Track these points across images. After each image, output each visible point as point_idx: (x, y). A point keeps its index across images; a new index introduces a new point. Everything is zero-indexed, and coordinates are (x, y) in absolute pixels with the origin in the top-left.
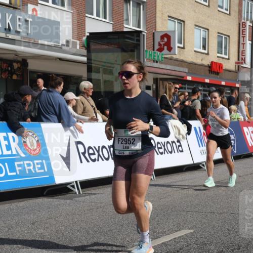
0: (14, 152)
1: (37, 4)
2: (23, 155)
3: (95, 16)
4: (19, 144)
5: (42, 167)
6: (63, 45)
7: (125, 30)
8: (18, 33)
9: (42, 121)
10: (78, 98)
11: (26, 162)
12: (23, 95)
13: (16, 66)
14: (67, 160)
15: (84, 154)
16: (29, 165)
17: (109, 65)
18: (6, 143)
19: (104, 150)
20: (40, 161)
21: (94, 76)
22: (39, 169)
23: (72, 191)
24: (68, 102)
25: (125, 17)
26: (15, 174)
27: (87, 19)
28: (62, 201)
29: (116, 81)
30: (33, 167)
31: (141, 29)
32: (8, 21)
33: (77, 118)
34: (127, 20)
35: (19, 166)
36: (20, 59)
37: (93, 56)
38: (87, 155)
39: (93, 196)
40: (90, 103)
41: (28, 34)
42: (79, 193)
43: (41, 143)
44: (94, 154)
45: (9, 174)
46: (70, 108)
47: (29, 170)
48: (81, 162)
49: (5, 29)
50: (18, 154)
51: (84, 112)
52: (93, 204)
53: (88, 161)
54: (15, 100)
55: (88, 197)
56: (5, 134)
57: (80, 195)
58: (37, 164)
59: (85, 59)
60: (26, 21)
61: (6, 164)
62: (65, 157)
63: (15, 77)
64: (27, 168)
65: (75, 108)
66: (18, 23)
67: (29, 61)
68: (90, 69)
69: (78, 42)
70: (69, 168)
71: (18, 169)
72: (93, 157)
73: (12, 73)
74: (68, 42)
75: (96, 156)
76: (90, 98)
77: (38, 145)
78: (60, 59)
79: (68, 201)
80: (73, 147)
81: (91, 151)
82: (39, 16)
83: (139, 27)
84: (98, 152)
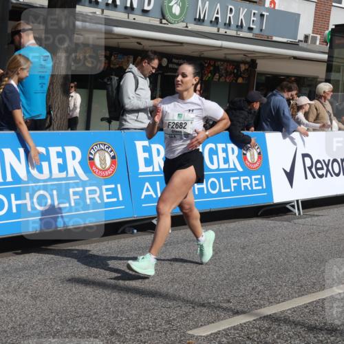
0: (232, 166)
2: (240, 169)
3: (343, 5)
4: (237, 157)
5: (260, 184)
6: (300, 41)
8: (250, 29)
10: (312, 103)
11: (242, 178)
13: (243, 67)
14: (290, 176)
15: (310, 168)
16: (245, 181)
18: (224, 155)
19: (335, 164)
20: (259, 177)
21: (334, 76)
22: (256, 185)
23: (291, 211)
24: (300, 108)
26: (229, 190)
27: (333, 9)
28: (279, 223)
30: (251, 182)
32: (241, 17)
35: (235, 181)
36: (249, 60)
37: (336, 52)
38: (313, 169)
39: (316, 218)
40: (326, 109)
41: (261, 30)
42: (299, 214)
43: (263, 155)
44: (322, 169)
45: (223, 191)
47: (245, 187)
48: (306, 178)
49: (237, 26)
50: (235, 169)
51: (316, 120)
52: (315, 227)
53: (314, 177)
55: (309, 219)
56: (223, 145)
57: (300, 217)
58: (255, 179)
59: (325, 57)
60: (262, 15)
61: (221, 179)
62: (288, 171)
63: (240, 80)
64: (243, 184)
65: (306, 115)
66: (252, 18)
67: (258, 61)
68: (330, 69)
69: (319, 37)
70: (291, 184)
71: (233, 185)
72: (320, 172)
73: (237, 76)
74: (306, 37)
75: (324, 172)
76: (327, 103)
77: (259, 157)
78: (295, 58)
79: (285, 223)
81: (319, 166)
82: (277, 8)
84: (327, 166)
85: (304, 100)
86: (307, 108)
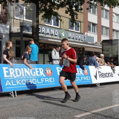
0: (81, 74)
1: (88, 32)
2: (83, 75)
3: (104, 35)
4: (82, 72)
5: (89, 79)
6: (94, 43)
7: (113, 39)
8: (82, 40)
9: (89, 65)
10: (100, 59)
11: (84, 77)
12: (83, 58)
13: (81, 49)
14: (96, 77)
15: (101, 75)
16: (85, 78)
17: (108, 49)
18: (79, 71)
19: (107, 74)
20: (88, 77)
21: (104, 52)
22: (88, 79)
23: (97, 86)
24: (97, 60)
25: (113, 35)
26: (81, 80)
27: (102, 36)
28: (94, 89)
29: (110, 54)
30: (86, 78)
31: (118, 39)
32: (80, 37)
33: (99, 64)
34: (114, 36)
35: (82, 78)
36: (82, 48)
37: (104, 46)
38: (102, 75)
39: (104, 88)
40: (103, 60)
41: (85, 41)
42: (99, 86)
43: (88, 71)
44: (104, 75)
45: (79, 80)
46: (97, 62)
47: (85, 79)
48: (100, 78)
49: (79, 39)
50: (82, 75)
51: (101, 63)
52: (104, 90)
53: (102, 77)
54: (81, 59)
55: (102, 88)
56: (78, 69)
57: (100, 87)
58: (87, 78)
59: (101, 47)
60: (85, 37)
61: (79, 77)
62: (95, 76)
63: (81, 53)
64: (84, 79)
65: (98, 62)
66: (82, 38)
67: (85, 48)
68: (103, 50)
69: (99, 43)
70: (96, 79)
71: (82, 79)
72: (103, 76)
73: (80, 51)
74: (96, 42)
75: (104, 76)
76: (103, 59)
77: (88, 72)
78: (94, 47)
79: (96, 89)
80: (98, 73)
81: (103, 74)
82: (88, 35)
83: (117, 38)
84: (105, 75)
85: (98, 58)
86: (98, 60)
